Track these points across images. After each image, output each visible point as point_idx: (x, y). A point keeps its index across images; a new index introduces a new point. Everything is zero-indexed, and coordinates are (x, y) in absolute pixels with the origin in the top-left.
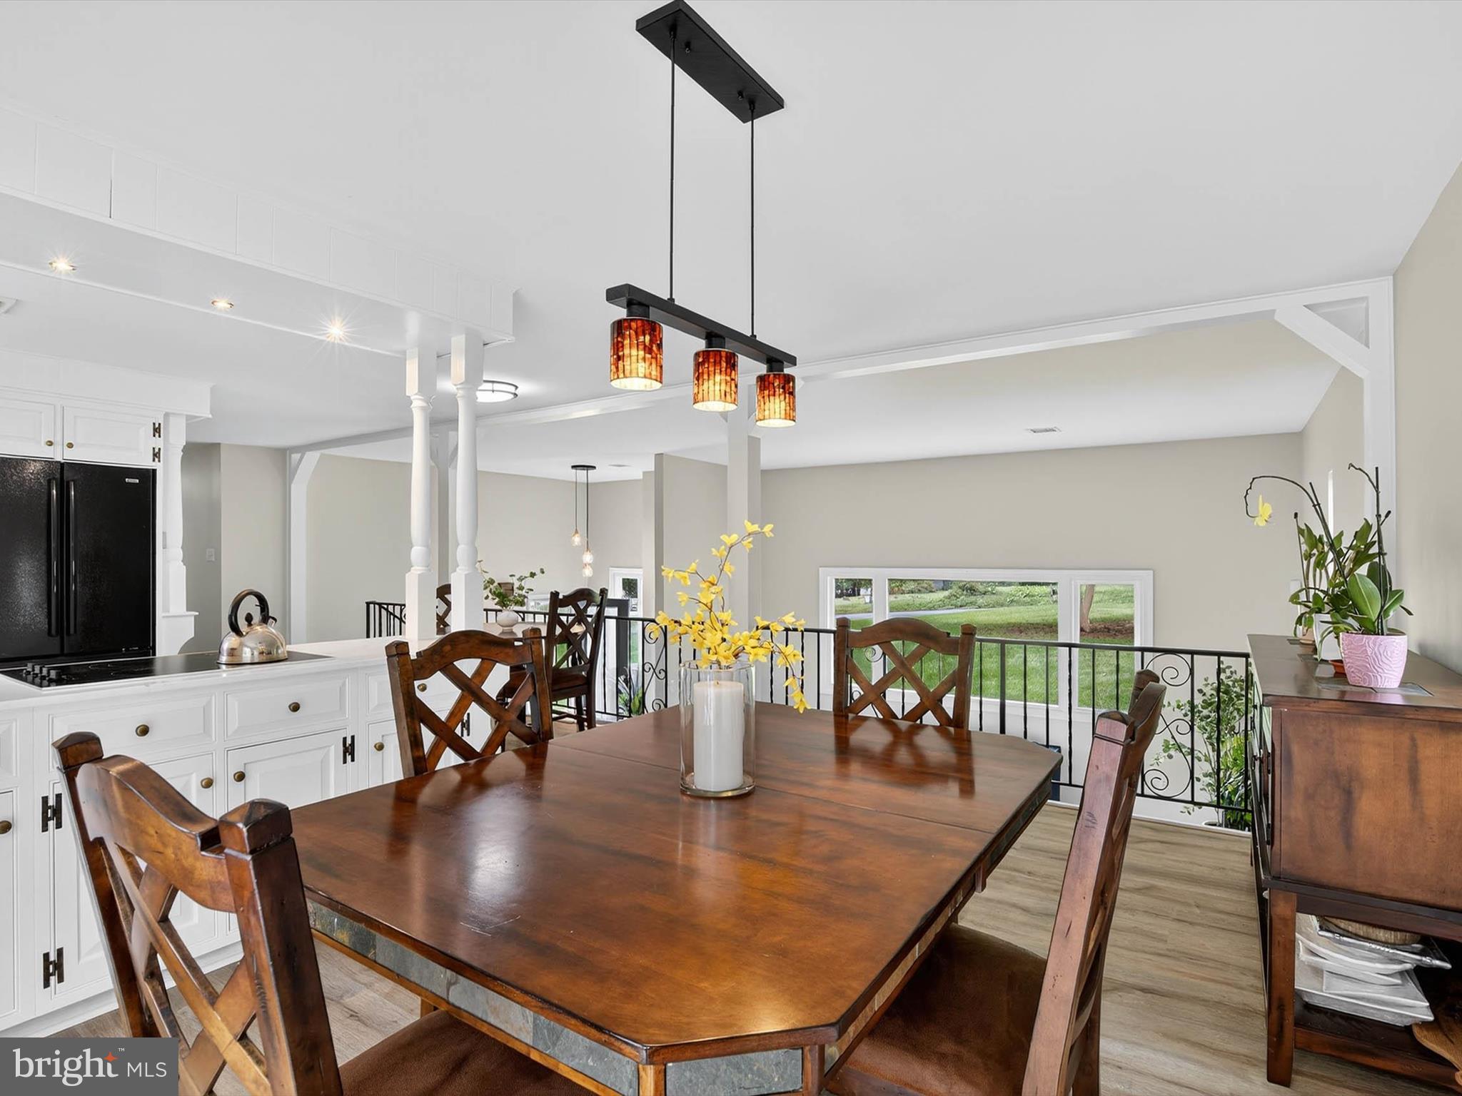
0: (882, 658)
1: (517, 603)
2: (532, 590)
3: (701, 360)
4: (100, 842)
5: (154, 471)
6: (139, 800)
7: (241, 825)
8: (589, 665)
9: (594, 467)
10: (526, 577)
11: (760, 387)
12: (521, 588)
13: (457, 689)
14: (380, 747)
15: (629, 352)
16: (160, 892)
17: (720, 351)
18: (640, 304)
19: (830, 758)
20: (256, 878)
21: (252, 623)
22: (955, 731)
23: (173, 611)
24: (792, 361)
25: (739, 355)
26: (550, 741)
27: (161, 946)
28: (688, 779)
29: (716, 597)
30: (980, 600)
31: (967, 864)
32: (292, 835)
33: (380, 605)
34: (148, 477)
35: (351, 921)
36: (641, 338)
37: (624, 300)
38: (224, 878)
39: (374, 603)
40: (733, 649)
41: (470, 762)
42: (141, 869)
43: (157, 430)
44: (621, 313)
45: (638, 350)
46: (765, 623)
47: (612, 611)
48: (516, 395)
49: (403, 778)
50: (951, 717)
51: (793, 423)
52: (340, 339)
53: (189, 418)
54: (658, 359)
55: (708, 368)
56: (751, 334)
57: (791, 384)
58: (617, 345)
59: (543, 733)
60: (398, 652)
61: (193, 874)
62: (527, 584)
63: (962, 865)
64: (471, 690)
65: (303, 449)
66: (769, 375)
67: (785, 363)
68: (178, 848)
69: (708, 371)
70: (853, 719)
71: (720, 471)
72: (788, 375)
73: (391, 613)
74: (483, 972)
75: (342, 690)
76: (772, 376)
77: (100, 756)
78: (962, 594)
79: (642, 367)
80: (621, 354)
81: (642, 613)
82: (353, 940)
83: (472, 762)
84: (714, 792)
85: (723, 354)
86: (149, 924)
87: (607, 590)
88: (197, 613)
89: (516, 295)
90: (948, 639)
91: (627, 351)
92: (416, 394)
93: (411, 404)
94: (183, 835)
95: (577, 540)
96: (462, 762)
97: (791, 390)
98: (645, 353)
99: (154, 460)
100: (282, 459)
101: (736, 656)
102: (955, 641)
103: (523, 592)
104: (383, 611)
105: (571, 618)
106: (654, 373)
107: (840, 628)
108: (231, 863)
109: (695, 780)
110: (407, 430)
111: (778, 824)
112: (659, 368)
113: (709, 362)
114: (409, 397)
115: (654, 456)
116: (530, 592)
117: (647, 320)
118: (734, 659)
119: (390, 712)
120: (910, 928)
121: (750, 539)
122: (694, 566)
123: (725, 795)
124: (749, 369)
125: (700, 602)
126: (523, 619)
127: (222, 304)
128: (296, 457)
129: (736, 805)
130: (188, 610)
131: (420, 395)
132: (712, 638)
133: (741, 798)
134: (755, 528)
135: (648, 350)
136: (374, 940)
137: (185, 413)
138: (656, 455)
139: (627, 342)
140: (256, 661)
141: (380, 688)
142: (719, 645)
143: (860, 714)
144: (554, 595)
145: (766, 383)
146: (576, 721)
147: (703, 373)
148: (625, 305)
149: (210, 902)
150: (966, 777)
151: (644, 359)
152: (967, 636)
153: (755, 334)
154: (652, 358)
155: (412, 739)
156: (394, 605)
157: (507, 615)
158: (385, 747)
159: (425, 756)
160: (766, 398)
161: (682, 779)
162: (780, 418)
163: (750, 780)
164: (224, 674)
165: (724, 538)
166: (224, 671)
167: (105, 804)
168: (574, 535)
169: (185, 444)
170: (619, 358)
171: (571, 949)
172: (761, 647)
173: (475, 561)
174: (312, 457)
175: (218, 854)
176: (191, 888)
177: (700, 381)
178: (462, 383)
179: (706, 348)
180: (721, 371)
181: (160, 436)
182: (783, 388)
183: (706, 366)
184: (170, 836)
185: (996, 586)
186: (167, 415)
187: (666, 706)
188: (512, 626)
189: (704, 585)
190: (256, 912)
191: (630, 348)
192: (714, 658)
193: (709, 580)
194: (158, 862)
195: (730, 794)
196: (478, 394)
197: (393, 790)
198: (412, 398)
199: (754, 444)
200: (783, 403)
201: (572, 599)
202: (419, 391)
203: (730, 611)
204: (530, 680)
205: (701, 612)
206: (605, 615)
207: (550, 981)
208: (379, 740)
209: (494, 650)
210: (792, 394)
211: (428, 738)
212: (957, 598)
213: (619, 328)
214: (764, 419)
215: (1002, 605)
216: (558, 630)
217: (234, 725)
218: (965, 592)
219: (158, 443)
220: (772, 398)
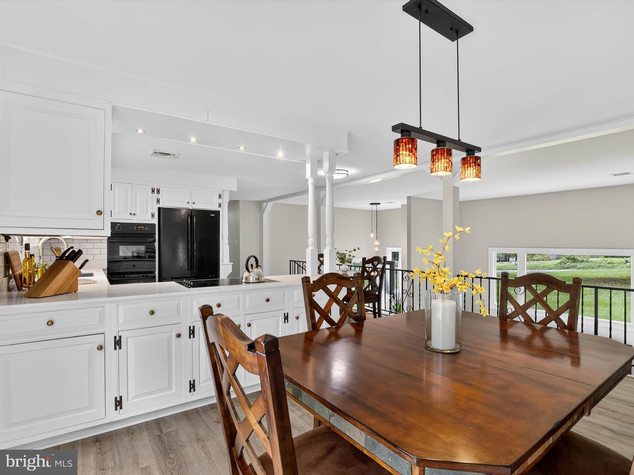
0: (524, 293)
1: (348, 262)
2: (355, 257)
3: (434, 153)
4: (213, 343)
5: (219, 211)
6: (228, 330)
7: (262, 343)
8: (378, 289)
9: (380, 204)
10: (352, 251)
11: (463, 163)
12: (350, 256)
13: (328, 297)
14: (297, 318)
15: (402, 153)
16: (233, 364)
17: (444, 148)
18: (407, 131)
19: (498, 339)
20: (267, 363)
21: (253, 267)
22: (569, 332)
23: (225, 263)
24: (479, 150)
25: (453, 150)
26: (365, 321)
27: (233, 384)
28: (428, 343)
29: (442, 261)
30: (579, 265)
31: (579, 401)
32: (279, 349)
33: (295, 261)
34: (217, 213)
35: (293, 385)
36: (408, 146)
37: (400, 130)
38: (256, 362)
39: (293, 261)
40: (450, 285)
41: (333, 327)
42: (227, 356)
43: (220, 196)
44: (398, 136)
45: (406, 151)
46: (466, 274)
47: (388, 266)
48: (348, 175)
49: (308, 331)
50: (567, 325)
51: (480, 179)
52: (282, 158)
53: (230, 191)
54: (415, 155)
55: (438, 156)
56: (458, 139)
57: (479, 161)
58: (397, 150)
59: (362, 317)
60: (306, 280)
61: (245, 359)
62: (353, 254)
63: (578, 401)
64: (333, 297)
65: (267, 201)
66: (467, 157)
67: (475, 151)
68: (240, 349)
69: (438, 158)
70: (510, 322)
71: (439, 203)
72: (477, 157)
73: (299, 265)
74: (345, 413)
75: (284, 294)
76: (469, 158)
77: (212, 313)
78: (568, 262)
79: (408, 159)
80: (398, 154)
81: (401, 267)
82: (293, 392)
83: (334, 327)
84: (441, 350)
85: (445, 150)
86: (229, 375)
87: (386, 257)
88: (233, 263)
89: (349, 133)
90: (565, 285)
91: (401, 152)
92: (310, 177)
93: (308, 181)
94: (242, 344)
95: (372, 235)
96: (330, 326)
97: (479, 163)
98: (409, 152)
99: (219, 207)
100: (260, 205)
101: (451, 288)
102: (569, 286)
103: (350, 258)
104: (296, 264)
105: (370, 269)
106: (413, 161)
107: (504, 277)
108: (258, 356)
109: (432, 344)
110: (306, 191)
111: (474, 368)
112: (415, 159)
113: (438, 154)
114: (307, 179)
115: (406, 197)
116: (354, 257)
117: (410, 138)
118: (450, 290)
119: (303, 304)
120: (549, 428)
121: (459, 234)
122: (431, 247)
123: (446, 352)
124: (458, 155)
125: (434, 263)
126: (351, 269)
127: (242, 148)
128: (265, 204)
129: (451, 357)
130: (230, 262)
131: (311, 177)
132: (439, 280)
133: (454, 354)
134: (461, 229)
135: (411, 151)
136: (301, 393)
137: (229, 190)
138: (407, 197)
139: (401, 148)
140: (255, 282)
141: (299, 295)
142: (443, 283)
143: (513, 320)
144: (364, 259)
145: (466, 162)
146: (372, 313)
147: (435, 159)
148: (400, 132)
149: (251, 371)
150: (576, 355)
151: (409, 155)
152: (576, 284)
153: (460, 139)
154: (413, 154)
155: (311, 315)
156: (300, 262)
157: (344, 267)
158: (299, 317)
159: (316, 322)
160: (466, 168)
161: (426, 342)
162: (473, 177)
163: (459, 346)
164: (244, 286)
165: (445, 234)
166: (244, 285)
167: (216, 330)
168: (370, 234)
169: (229, 201)
170: (398, 156)
171: (380, 410)
172: (464, 285)
173: (333, 245)
174: (270, 204)
175: (254, 353)
176: (244, 364)
177: (434, 163)
178: (328, 172)
179: (437, 147)
180: (444, 158)
181: (221, 198)
182: (475, 163)
183: (437, 156)
184: (237, 344)
185: (589, 258)
186: (223, 191)
187: (413, 309)
188: (347, 271)
189: (435, 256)
190: (267, 376)
191: (403, 151)
192: (441, 289)
193: (438, 253)
194: (233, 353)
195: (449, 352)
196: (334, 175)
197: (304, 335)
198: (308, 179)
199: (456, 190)
200: (475, 170)
201: (371, 261)
202: (311, 176)
203: (448, 268)
204: (357, 295)
205: (434, 268)
206: (386, 268)
207: (372, 421)
208: (297, 315)
209: (343, 281)
210: (479, 165)
211: (317, 316)
212: (565, 263)
213: (397, 143)
214: (465, 178)
215: (593, 268)
216: (366, 274)
217: (247, 305)
218: (570, 261)
219: (220, 201)
220: (469, 168)
